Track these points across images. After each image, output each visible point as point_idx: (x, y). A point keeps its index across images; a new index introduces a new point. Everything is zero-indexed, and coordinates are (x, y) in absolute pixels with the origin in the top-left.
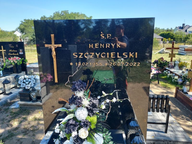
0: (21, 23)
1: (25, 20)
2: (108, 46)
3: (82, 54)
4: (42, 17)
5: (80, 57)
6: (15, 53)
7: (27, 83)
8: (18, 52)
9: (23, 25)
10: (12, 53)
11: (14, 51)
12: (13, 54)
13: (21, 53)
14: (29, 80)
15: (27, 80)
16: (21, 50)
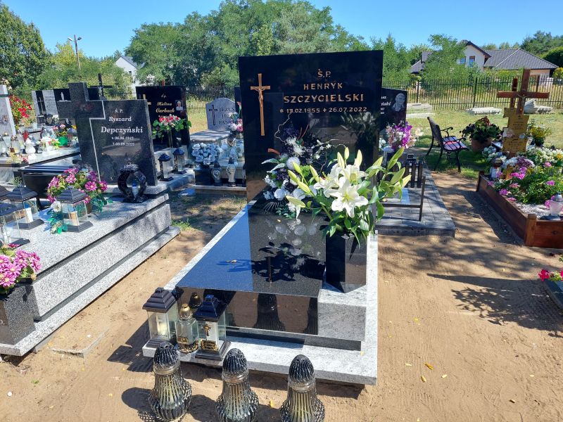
0: (134, 35)
1: (144, 26)
2: (326, 86)
3: (295, 97)
4: (189, 17)
5: (292, 101)
6: (169, 108)
7: (206, 155)
8: (174, 106)
9: (141, 42)
10: (162, 108)
11: (166, 104)
12: (165, 111)
13: (179, 108)
14: (209, 151)
15: (205, 150)
16: (179, 102)
